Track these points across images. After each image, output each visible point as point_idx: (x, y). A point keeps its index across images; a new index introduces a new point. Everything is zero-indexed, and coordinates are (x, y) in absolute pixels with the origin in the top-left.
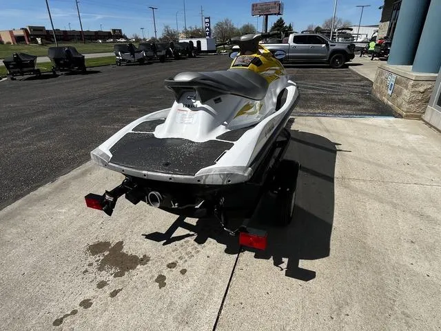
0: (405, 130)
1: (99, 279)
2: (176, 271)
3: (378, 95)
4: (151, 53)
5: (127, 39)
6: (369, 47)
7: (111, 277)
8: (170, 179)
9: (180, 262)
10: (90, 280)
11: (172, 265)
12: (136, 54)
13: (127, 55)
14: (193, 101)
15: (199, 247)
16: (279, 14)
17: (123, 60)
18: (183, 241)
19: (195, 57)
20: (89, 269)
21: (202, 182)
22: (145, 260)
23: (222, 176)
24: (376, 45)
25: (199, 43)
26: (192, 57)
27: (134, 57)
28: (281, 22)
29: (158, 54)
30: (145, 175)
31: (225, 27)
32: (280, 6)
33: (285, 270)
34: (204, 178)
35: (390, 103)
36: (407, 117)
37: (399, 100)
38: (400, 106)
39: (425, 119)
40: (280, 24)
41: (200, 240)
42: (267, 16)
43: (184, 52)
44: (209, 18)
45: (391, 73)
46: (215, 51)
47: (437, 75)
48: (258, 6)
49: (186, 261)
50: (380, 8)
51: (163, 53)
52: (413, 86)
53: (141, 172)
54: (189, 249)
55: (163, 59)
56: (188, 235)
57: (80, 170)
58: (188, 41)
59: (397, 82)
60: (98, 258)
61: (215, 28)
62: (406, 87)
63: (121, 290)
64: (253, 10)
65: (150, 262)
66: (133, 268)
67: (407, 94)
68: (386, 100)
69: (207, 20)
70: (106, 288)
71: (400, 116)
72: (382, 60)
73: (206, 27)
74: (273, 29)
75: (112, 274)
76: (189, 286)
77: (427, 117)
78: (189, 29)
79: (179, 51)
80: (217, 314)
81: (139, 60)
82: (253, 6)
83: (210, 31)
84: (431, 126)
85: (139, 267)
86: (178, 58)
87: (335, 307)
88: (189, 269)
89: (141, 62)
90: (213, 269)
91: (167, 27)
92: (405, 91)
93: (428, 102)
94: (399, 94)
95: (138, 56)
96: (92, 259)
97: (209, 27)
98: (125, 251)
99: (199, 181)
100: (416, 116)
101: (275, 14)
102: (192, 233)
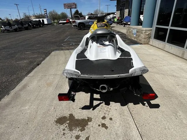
0: (147, 48)
1: (74, 135)
2: (107, 119)
3: (129, 37)
4: (20, 26)
5: (2, 20)
6: (114, 20)
7: (80, 132)
8: (119, 77)
9: (106, 116)
10: (70, 137)
11: (104, 118)
12: (12, 27)
13: (8, 28)
14: (104, 42)
15: (109, 107)
16: (76, 8)
17: (5, 30)
18: (100, 106)
19: (42, 27)
20: (64, 132)
21: (133, 76)
22: (89, 119)
23: (141, 71)
24: (117, 19)
25: (43, 21)
26: (41, 27)
27: (12, 28)
28: (77, 11)
29: (24, 26)
30: (105, 77)
31: (53, 13)
32: (76, 5)
33: (148, 106)
34: (134, 73)
35: (135, 40)
36: (144, 44)
37: (140, 38)
38: (140, 40)
39: (150, 44)
40: (77, 12)
41: (108, 104)
42: (71, 8)
43: (37, 25)
44: (46, 10)
45: (134, 29)
46: (51, 24)
47: (152, 28)
48: (66, 5)
49: (108, 114)
50: (115, 6)
51: (27, 25)
52: (145, 33)
53: (103, 76)
54: (106, 109)
55: (27, 29)
56: (100, 103)
57: (20, 86)
58: (38, 20)
59: (137, 32)
60: (65, 126)
61: (49, 14)
62: (142, 33)
63: (89, 136)
64: (64, 6)
65: (93, 119)
66: (87, 124)
67: (143, 36)
68: (133, 39)
69: (45, 10)
70: (81, 138)
71: (141, 44)
72: (120, 25)
73: (45, 14)
74: (75, 14)
75: (79, 131)
76: (118, 124)
77: (151, 43)
78: (36, 15)
79: (34, 24)
80: (138, 131)
81: (14, 30)
82: (64, 4)
83: (47, 15)
84: (153, 46)
85: (89, 123)
86: (34, 28)
87: (174, 114)
88: (112, 117)
89: (16, 30)
90: (121, 114)
91: (25, 14)
92: (142, 35)
93: (150, 38)
94: (139, 36)
95: (14, 28)
96: (62, 127)
97: (47, 14)
98: (77, 118)
99: (132, 75)
100: (147, 43)
101: (74, 8)
102: (101, 102)
